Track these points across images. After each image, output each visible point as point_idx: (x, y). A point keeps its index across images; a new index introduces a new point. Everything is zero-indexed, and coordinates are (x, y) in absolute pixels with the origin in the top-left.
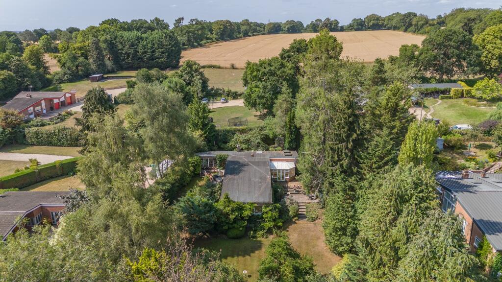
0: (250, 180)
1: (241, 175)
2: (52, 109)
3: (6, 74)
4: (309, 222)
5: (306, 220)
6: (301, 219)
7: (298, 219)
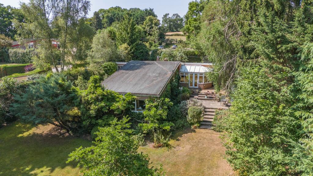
4: (214, 132)
5: (212, 129)
6: (204, 128)
7: (199, 126)
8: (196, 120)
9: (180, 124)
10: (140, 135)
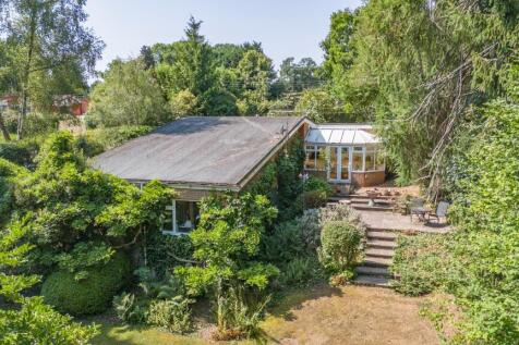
4: (397, 296)
5: (389, 287)
6: (367, 282)
7: (353, 278)
8: (342, 261)
9: (297, 272)
10: (179, 302)
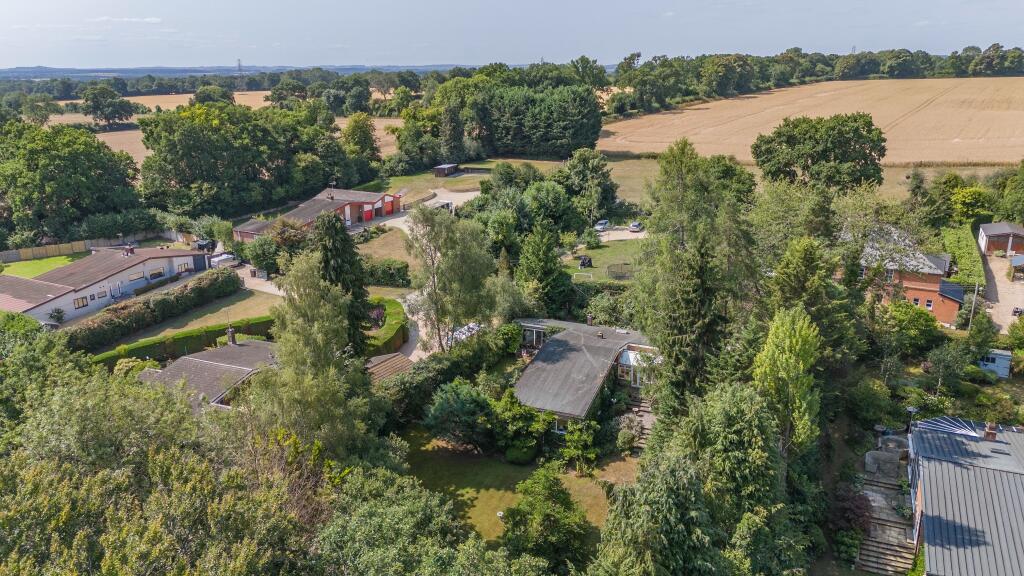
0: (568, 376)
1: (559, 365)
2: (360, 219)
3: (309, 159)
6: (635, 456)
7: (631, 454)
8: (627, 446)
9: (608, 451)
10: (562, 462)
